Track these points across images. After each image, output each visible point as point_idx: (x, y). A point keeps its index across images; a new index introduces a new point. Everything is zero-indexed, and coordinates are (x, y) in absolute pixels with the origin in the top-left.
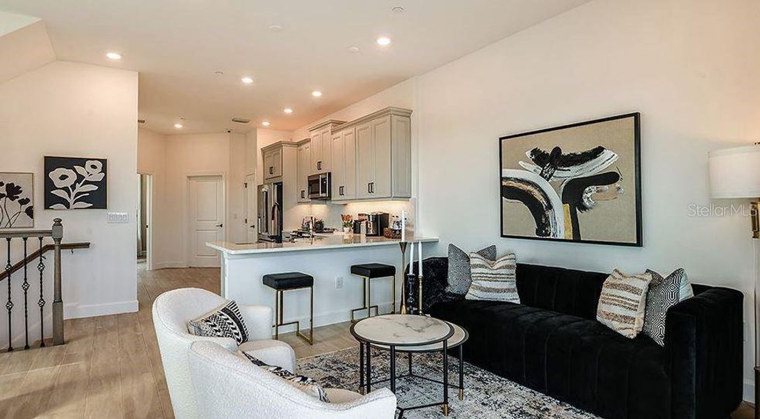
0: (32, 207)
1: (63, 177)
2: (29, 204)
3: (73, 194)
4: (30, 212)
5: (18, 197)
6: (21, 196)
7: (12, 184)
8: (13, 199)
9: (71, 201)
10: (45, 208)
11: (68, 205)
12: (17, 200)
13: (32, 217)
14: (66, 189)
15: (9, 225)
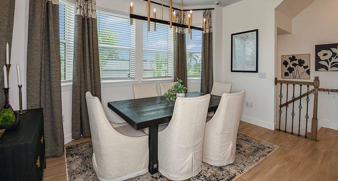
0: (309, 70)
1: (325, 55)
2: (308, 68)
3: (330, 63)
4: (308, 72)
5: (303, 65)
6: (304, 65)
7: (301, 59)
8: (301, 66)
9: (329, 67)
10: (316, 70)
11: (327, 69)
12: (303, 66)
13: (309, 74)
14: (326, 61)
15: (299, 78)
